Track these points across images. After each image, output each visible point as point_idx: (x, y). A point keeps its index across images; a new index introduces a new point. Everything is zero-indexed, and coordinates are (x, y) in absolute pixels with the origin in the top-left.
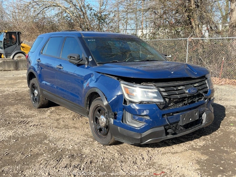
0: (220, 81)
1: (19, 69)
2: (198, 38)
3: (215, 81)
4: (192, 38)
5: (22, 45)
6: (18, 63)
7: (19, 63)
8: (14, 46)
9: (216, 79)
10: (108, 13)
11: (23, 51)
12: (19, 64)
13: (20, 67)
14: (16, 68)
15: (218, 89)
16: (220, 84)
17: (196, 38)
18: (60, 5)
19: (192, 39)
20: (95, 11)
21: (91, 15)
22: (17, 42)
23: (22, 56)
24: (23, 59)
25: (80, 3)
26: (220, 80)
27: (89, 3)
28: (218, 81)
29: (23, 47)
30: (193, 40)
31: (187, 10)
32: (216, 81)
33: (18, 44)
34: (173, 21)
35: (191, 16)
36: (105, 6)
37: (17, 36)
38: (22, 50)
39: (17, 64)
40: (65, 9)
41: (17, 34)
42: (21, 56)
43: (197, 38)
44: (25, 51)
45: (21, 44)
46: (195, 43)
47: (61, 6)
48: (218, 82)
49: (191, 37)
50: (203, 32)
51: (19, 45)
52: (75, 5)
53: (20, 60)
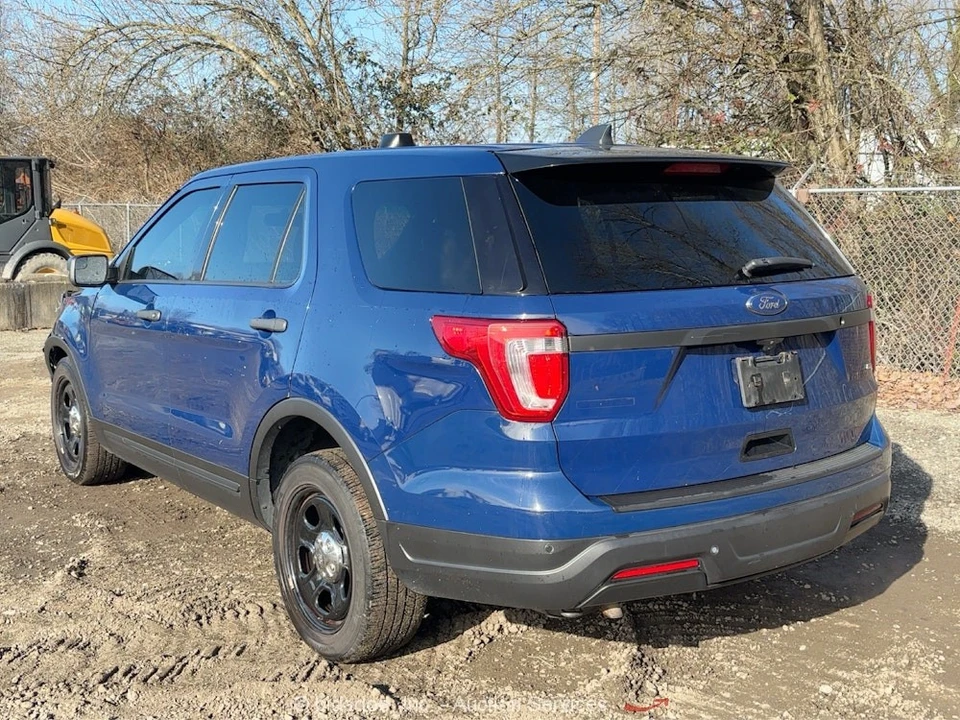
0: (948, 389)
1: (34, 325)
2: (840, 190)
3: (921, 390)
4: (814, 189)
5: (57, 215)
6: (27, 298)
7: (35, 297)
8: (20, 222)
9: (928, 381)
10: (439, 77)
11: (62, 243)
12: (33, 303)
13: (38, 316)
14: (19, 320)
15: (944, 438)
16: (949, 405)
17: (830, 186)
18: (224, 43)
19: (811, 191)
20: (380, 67)
21: (364, 87)
22: (33, 203)
23: (57, 267)
24: (51, 278)
25: (315, 33)
26: (949, 386)
27: (356, 33)
28: (938, 389)
29: (60, 226)
30: (815, 195)
31: (786, 59)
32: (930, 392)
33: (37, 212)
34: (726, 112)
35: (804, 88)
36: (425, 49)
37: (36, 175)
38: (57, 238)
39: (24, 300)
40: (246, 58)
41: (34, 168)
42: (52, 266)
43: (836, 190)
44: (69, 245)
45: (52, 210)
46: (824, 212)
47: (231, 48)
48: (938, 398)
49: (809, 181)
50: (862, 159)
51: (42, 215)
52: (294, 45)
53: (38, 286)
